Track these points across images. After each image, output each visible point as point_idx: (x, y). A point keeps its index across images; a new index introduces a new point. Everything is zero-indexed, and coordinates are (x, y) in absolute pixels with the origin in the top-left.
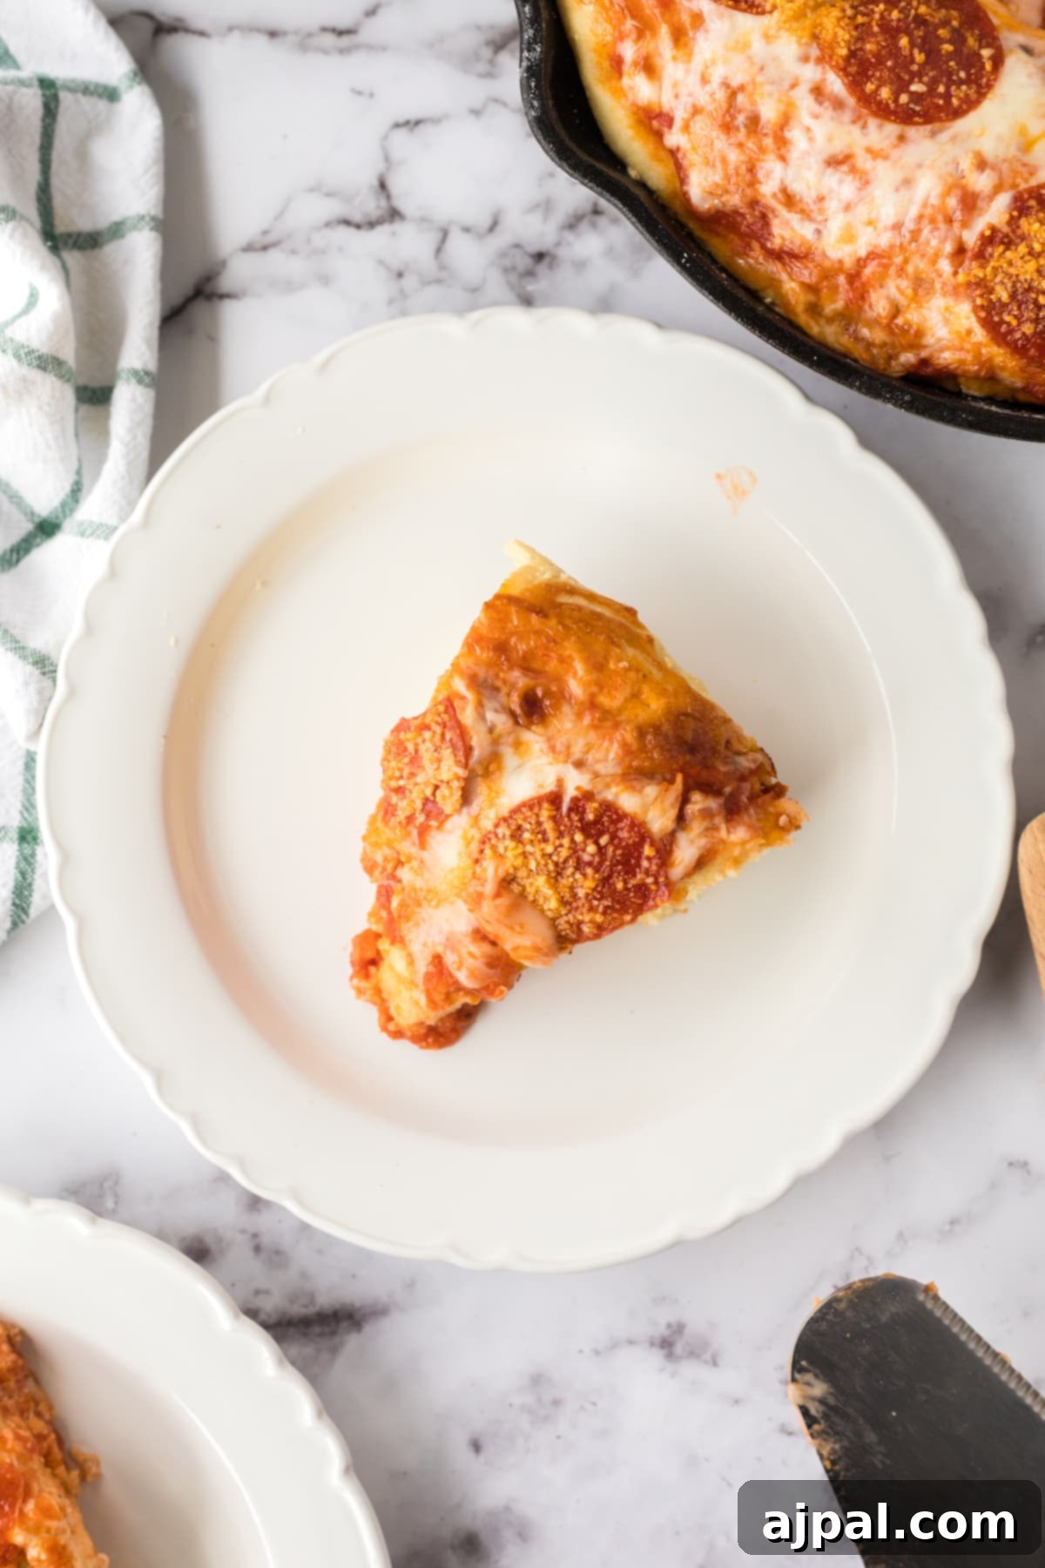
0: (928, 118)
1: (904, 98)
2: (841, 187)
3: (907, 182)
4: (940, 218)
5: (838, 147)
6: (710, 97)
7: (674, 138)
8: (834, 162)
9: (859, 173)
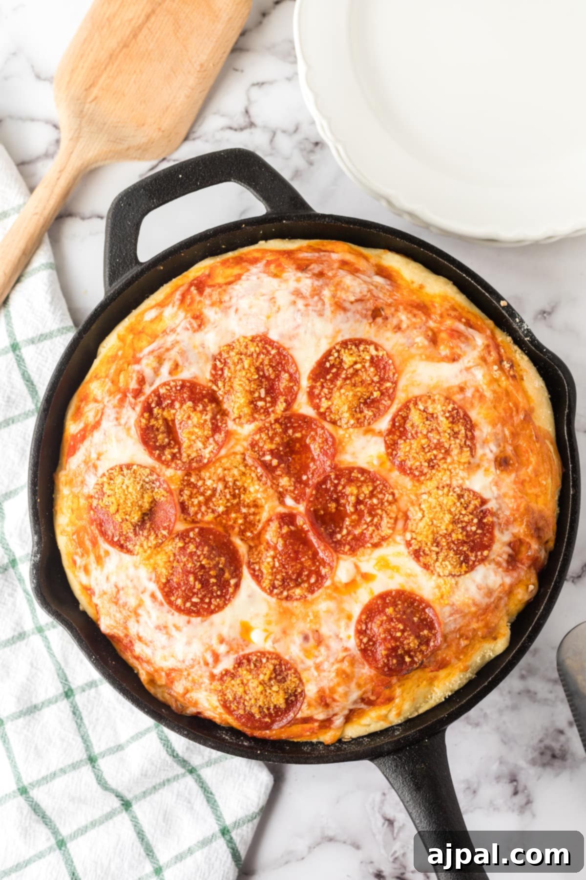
0: (198, 614)
1: (188, 605)
2: (160, 639)
3: (189, 643)
4: (202, 663)
5: (161, 622)
6: (109, 588)
7: (96, 600)
8: (158, 628)
9: (169, 635)
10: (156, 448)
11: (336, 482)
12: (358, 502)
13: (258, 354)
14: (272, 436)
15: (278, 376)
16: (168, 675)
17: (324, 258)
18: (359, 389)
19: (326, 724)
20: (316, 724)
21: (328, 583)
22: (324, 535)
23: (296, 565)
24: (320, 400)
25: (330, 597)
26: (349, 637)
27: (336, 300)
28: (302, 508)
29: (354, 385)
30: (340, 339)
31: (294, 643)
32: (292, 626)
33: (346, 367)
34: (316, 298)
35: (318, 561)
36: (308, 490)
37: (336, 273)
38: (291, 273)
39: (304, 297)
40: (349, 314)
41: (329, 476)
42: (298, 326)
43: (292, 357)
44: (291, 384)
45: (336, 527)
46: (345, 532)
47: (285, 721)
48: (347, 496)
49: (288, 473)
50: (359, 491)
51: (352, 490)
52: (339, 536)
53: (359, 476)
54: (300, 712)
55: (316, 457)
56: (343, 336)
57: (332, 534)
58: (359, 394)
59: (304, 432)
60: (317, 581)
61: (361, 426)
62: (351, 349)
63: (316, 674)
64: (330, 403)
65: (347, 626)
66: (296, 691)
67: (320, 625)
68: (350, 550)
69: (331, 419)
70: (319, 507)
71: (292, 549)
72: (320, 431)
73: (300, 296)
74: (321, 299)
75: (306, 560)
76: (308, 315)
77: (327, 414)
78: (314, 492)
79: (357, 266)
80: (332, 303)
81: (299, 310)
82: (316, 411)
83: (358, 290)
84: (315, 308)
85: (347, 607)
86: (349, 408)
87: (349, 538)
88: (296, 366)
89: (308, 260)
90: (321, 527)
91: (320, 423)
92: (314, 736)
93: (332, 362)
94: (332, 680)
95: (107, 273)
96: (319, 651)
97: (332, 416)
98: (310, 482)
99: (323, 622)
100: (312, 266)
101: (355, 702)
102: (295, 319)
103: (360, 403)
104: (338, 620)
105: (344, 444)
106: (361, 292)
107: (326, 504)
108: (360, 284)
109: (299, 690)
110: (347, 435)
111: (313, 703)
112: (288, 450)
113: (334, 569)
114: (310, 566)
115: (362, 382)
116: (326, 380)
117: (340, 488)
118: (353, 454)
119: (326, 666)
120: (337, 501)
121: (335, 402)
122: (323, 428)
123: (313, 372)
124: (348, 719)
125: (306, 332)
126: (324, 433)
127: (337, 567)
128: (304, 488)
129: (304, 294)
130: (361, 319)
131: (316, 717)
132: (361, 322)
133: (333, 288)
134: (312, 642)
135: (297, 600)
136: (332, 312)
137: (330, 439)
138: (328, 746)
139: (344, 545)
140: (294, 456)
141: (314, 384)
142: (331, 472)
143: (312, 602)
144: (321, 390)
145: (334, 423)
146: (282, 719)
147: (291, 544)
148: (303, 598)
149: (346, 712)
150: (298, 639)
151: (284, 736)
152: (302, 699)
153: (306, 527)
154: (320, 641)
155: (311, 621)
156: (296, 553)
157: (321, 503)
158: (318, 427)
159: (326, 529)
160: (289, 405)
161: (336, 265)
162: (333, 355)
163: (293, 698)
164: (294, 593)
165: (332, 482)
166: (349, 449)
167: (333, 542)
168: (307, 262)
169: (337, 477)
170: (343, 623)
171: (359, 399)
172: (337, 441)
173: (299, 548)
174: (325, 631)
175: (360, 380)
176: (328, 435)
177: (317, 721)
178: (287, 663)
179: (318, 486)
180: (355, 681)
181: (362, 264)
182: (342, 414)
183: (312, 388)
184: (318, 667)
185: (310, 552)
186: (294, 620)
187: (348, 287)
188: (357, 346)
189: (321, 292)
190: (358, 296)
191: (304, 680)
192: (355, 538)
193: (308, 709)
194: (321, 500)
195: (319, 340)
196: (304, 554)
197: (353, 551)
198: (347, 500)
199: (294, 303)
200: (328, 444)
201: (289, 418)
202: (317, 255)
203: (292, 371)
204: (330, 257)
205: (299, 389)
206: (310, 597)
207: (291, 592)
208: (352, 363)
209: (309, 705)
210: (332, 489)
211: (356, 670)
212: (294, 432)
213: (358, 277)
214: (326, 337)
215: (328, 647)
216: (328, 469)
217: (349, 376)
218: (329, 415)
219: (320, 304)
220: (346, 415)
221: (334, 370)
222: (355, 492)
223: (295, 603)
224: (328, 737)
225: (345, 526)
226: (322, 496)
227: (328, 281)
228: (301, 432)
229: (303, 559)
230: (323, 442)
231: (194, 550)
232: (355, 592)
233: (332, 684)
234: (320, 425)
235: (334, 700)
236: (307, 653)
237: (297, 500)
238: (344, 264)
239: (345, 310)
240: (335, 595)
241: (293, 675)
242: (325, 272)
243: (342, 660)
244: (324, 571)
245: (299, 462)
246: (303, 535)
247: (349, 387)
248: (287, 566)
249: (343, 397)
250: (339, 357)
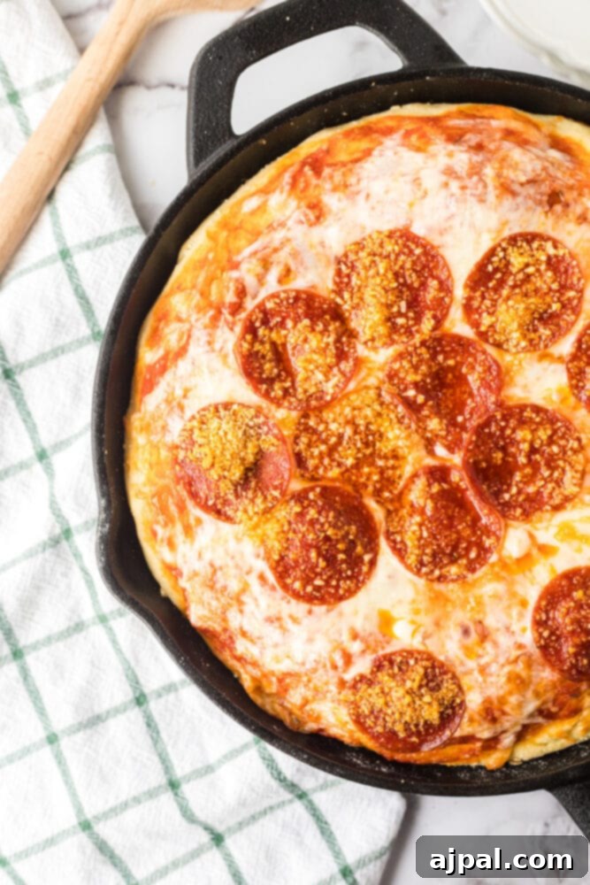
0: (322, 600)
1: (309, 589)
2: (272, 634)
3: (310, 640)
4: (328, 665)
5: (273, 612)
6: (202, 567)
7: (183, 583)
8: (270, 620)
9: (284, 629)
10: (261, 381)
11: (503, 424)
12: (533, 450)
13: (398, 255)
14: (417, 364)
15: (424, 285)
16: (280, 681)
17: (481, 127)
18: (532, 300)
19: (491, 744)
20: (478, 745)
21: (493, 558)
22: (487, 494)
23: (450, 535)
24: (480, 315)
25: (498, 578)
26: (524, 630)
27: (502, 180)
28: (457, 459)
29: (526, 295)
30: (507, 233)
31: (451, 638)
32: (447, 616)
33: (514, 270)
34: (475, 178)
35: (479, 529)
36: (465, 436)
37: (500, 146)
38: (440, 147)
39: (458, 178)
40: (519, 200)
41: (494, 416)
42: (451, 217)
43: (442, 257)
44: (442, 295)
45: (502, 484)
46: (514, 490)
47: (438, 742)
48: (518, 443)
49: (438, 412)
50: (533, 436)
51: (525, 435)
52: (507, 496)
53: (534, 415)
54: (459, 730)
55: (475, 392)
56: (510, 229)
57: (497, 494)
58: (533, 307)
59: (459, 358)
60: (478, 555)
61: (535, 350)
62: (521, 247)
63: (480, 679)
64: (493, 319)
65: (521, 616)
66: (454, 701)
67: (485, 613)
68: (522, 514)
69: (495, 340)
70: (481, 457)
71: (446, 513)
72: (481, 357)
73: (454, 175)
74: (481, 180)
75: (464, 528)
76: (465, 201)
77: (490, 334)
78: (474, 438)
79: (525, 136)
80: (497, 184)
81: (452, 195)
82: (474, 330)
83: (529, 168)
84: (474, 192)
85: (520, 590)
86: (520, 326)
87: (521, 498)
88: (449, 270)
89: (460, 129)
90: (483, 483)
91: (481, 346)
92: (474, 759)
93: (496, 265)
94: (502, 687)
95: (192, 150)
96: (484, 649)
97: (497, 337)
98: (468, 424)
99: (488, 609)
100: (468, 137)
101: (531, 716)
102: (447, 207)
103: (534, 319)
104: (509, 607)
105: (512, 374)
106: (534, 171)
107: (490, 453)
108: (532, 160)
109: (458, 701)
110: (516, 362)
111: (477, 717)
112: (437, 382)
113: (501, 540)
114: (469, 535)
115: (536, 291)
116: (487, 288)
117: (508, 432)
118: (525, 387)
119: (494, 668)
120: (504, 449)
121: (501, 317)
122: (484, 352)
123: (471, 277)
124: (520, 737)
125: (462, 224)
126: (486, 359)
127: (505, 537)
128: (460, 433)
129: (459, 174)
130: (534, 206)
131: (479, 735)
132: (534, 210)
133: (497, 165)
134: (474, 637)
135: (453, 581)
136: (497, 197)
137: (494, 367)
138: (492, 771)
139: (515, 507)
140: (444, 391)
141: (472, 294)
142: (497, 411)
143: (474, 584)
144: (482, 302)
145: (498, 345)
146: (435, 738)
147: (444, 507)
148: (460, 578)
149: (518, 728)
150: (456, 634)
151: (434, 760)
152: (461, 712)
153: (463, 485)
154: (484, 637)
155: (472, 609)
156: (451, 518)
157: (482, 452)
158: (477, 351)
159: (489, 487)
160: (439, 322)
161: (498, 136)
162: (497, 255)
163: (450, 711)
164: (449, 572)
165: (497, 424)
166: (519, 380)
167: (499, 504)
168: (459, 132)
169: (504, 418)
170: (515, 612)
171: (533, 313)
172: (504, 370)
173: (453, 512)
174: (491, 621)
175: (533, 288)
176: (492, 362)
177: (479, 740)
178: (442, 665)
179: (479, 430)
180: (532, 687)
181: (532, 134)
182: (510, 333)
183: (469, 299)
184: (483, 670)
185: (468, 518)
186: (449, 608)
187: (517, 164)
188: (529, 242)
189: (481, 169)
190: (530, 175)
191: (465, 688)
192: (529, 499)
193: (469, 726)
194: (482, 448)
195: (479, 235)
196: (462, 520)
197: (527, 515)
198: (518, 448)
199: (446, 185)
200: (491, 374)
201: (439, 340)
202: (471, 122)
203: (443, 277)
204: (489, 124)
205: (452, 301)
206: (470, 577)
207: (445, 571)
208: (521, 266)
209: (471, 720)
210: (498, 433)
211: (534, 673)
212: (446, 359)
213: (529, 151)
214: (489, 231)
215: (496, 644)
216: (493, 407)
217: (519, 283)
218: (492, 336)
219: (480, 186)
220: (516, 335)
221: (498, 275)
222: (529, 437)
223: (451, 586)
224: (492, 761)
225: (514, 483)
226: (484, 443)
227: (489, 155)
228: (454, 358)
229: (460, 527)
230: (485, 372)
231: (316, 516)
232: (530, 570)
233: (501, 692)
234: (479, 349)
235: (504, 713)
236: (468, 651)
237: (451, 449)
238: (509, 134)
239: (514, 194)
240: (504, 574)
241: (450, 681)
242: (486, 143)
243: (516, 661)
244: (488, 542)
245: (452, 398)
246: (459, 495)
247: (519, 297)
248: (438, 537)
249: (511, 311)
250: (504, 258)
